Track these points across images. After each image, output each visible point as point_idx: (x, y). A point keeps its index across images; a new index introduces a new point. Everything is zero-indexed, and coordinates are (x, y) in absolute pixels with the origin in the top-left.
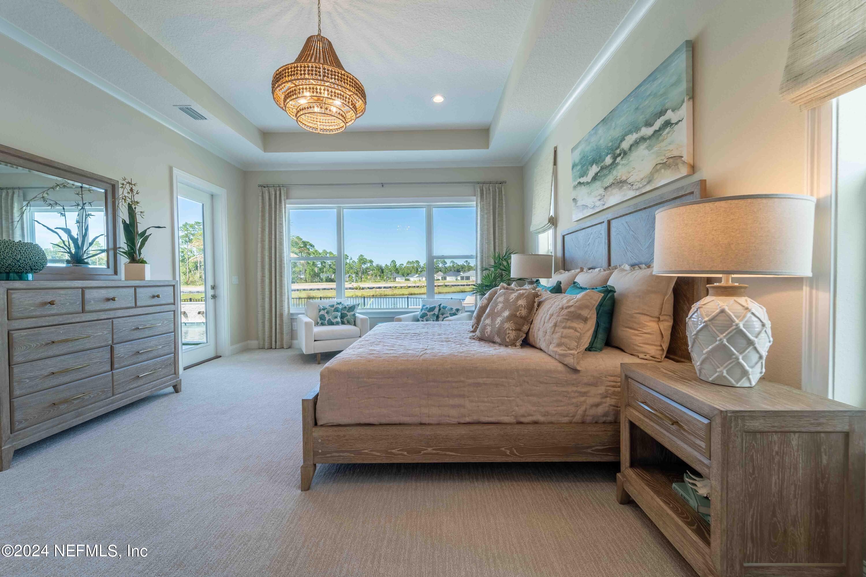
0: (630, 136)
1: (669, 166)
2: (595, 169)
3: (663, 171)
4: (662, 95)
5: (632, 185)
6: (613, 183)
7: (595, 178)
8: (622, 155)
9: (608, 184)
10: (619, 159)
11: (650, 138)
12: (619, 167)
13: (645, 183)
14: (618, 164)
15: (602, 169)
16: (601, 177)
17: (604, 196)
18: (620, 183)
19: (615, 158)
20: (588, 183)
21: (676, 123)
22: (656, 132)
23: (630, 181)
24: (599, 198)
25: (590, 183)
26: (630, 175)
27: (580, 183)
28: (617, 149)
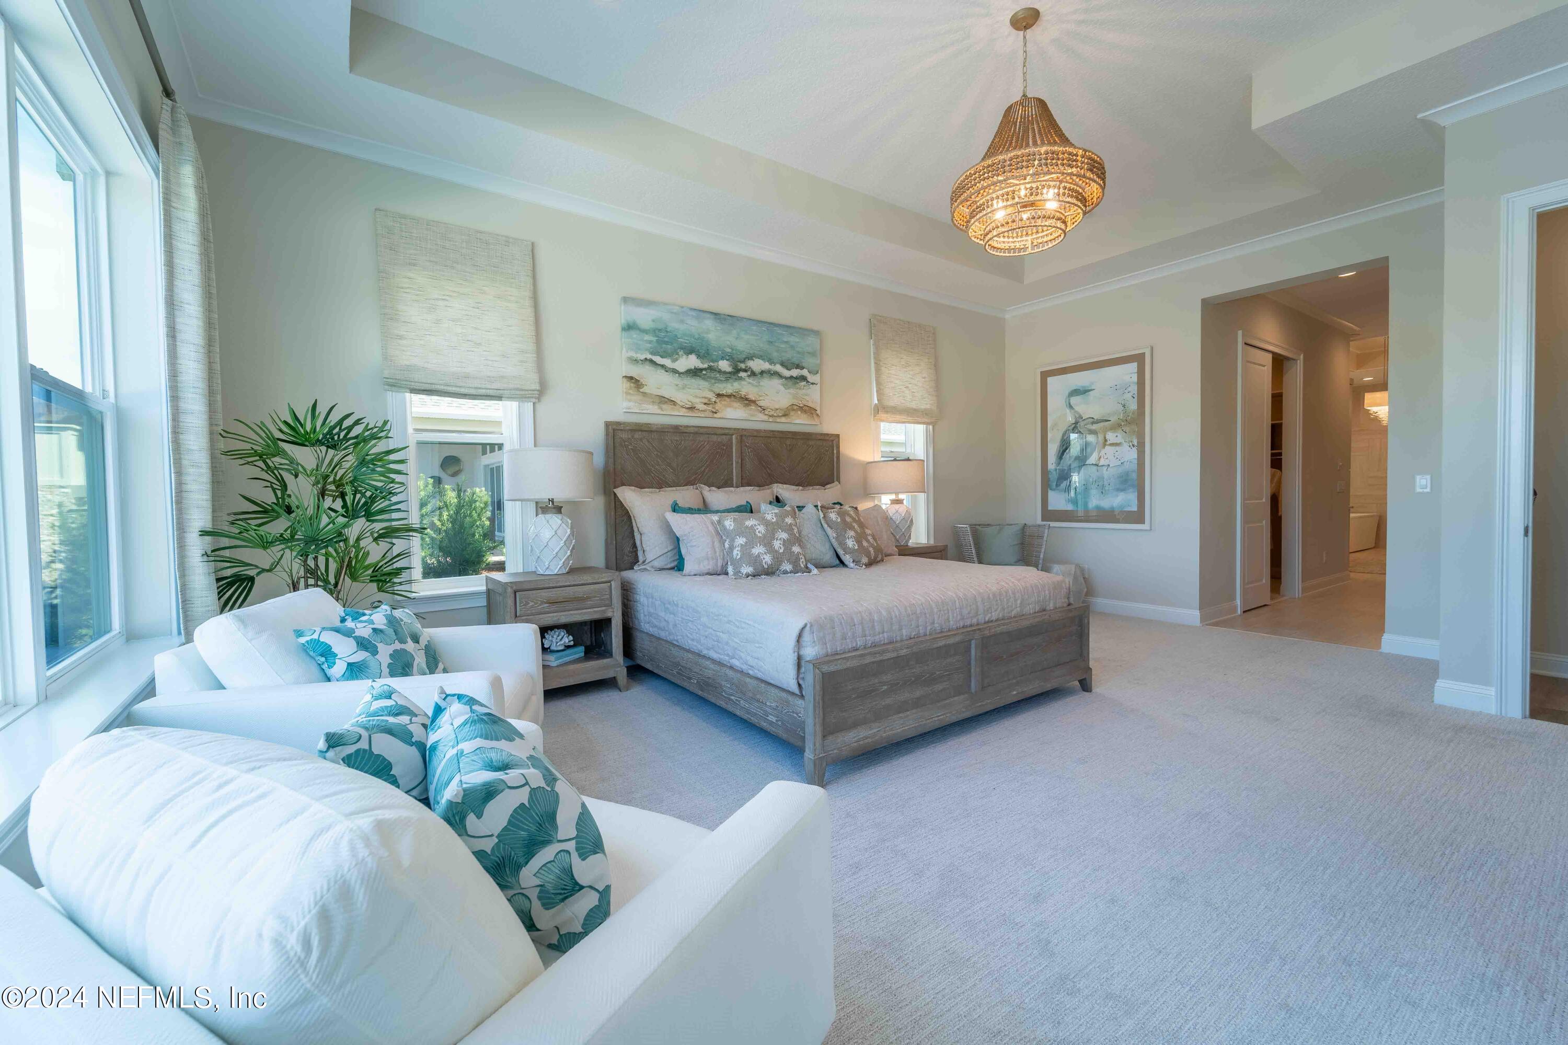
0: (761, 362)
1: (805, 412)
2: (692, 362)
3: (799, 412)
4: (799, 353)
5: (764, 410)
6: (734, 396)
7: (695, 373)
8: (749, 373)
9: (724, 392)
10: (742, 374)
11: (786, 378)
12: (743, 383)
13: (780, 415)
14: (741, 378)
15: (710, 368)
16: (710, 378)
17: (715, 402)
18: (747, 401)
19: (737, 370)
20: (675, 371)
21: (812, 384)
22: (792, 377)
23: (761, 403)
24: (706, 401)
25: (682, 373)
26: (761, 398)
27: (651, 361)
28: (741, 362)
